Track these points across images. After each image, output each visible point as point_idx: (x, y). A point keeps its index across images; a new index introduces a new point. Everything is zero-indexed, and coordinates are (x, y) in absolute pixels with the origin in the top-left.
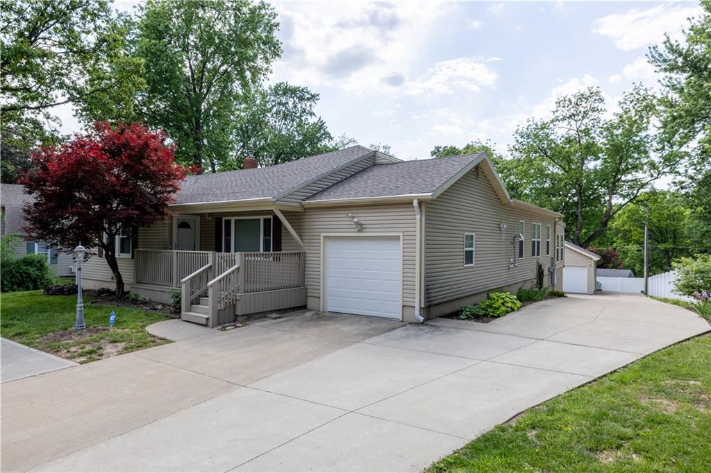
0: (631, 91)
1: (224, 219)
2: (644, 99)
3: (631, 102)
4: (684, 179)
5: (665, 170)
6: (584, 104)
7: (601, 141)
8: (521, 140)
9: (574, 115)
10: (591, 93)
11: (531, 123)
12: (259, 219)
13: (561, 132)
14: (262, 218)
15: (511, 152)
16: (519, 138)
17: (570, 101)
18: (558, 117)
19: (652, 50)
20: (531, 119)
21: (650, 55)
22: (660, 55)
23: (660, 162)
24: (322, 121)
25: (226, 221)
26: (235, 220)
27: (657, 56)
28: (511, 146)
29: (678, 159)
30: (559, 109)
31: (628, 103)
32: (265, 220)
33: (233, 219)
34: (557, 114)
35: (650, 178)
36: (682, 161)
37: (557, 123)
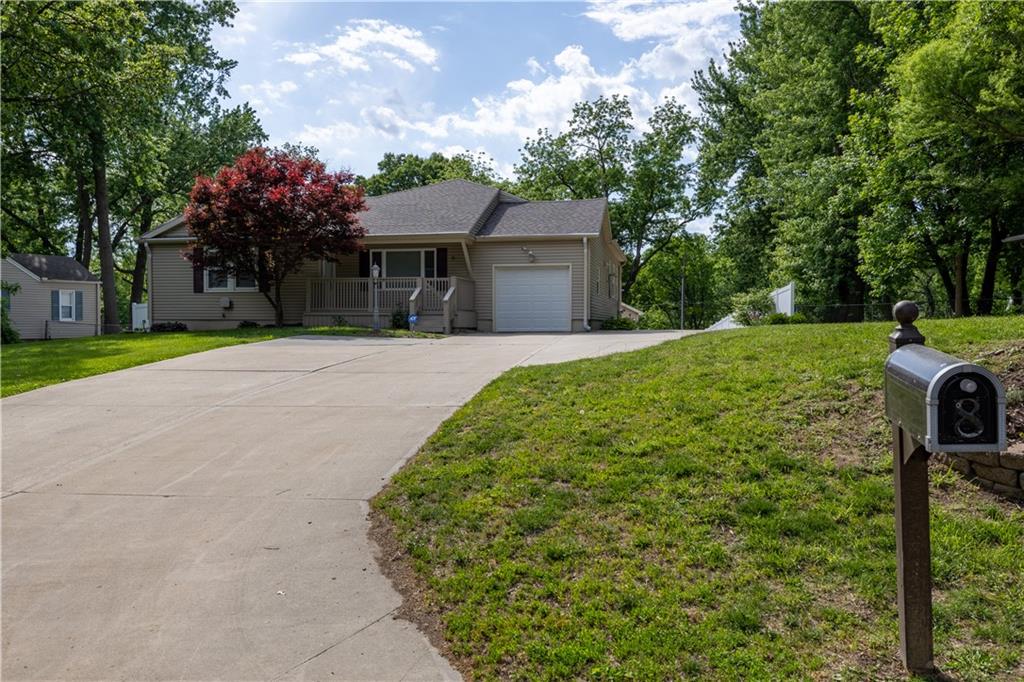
0: (663, 106)
1: (371, 251)
2: (678, 119)
3: (663, 121)
4: (724, 223)
5: (700, 210)
6: (608, 117)
7: (629, 167)
8: (531, 158)
9: (597, 131)
10: (617, 103)
11: (543, 135)
12: (419, 253)
13: (580, 150)
14: (423, 251)
15: (518, 175)
16: (527, 155)
17: (591, 110)
18: (577, 130)
19: (698, 75)
20: (544, 131)
21: (695, 80)
22: (705, 81)
23: (694, 201)
24: (251, 109)
25: (374, 253)
26: (387, 253)
27: (701, 81)
28: (518, 166)
29: (714, 198)
30: (577, 119)
31: (660, 121)
32: (426, 252)
33: (384, 252)
34: (575, 126)
35: (683, 220)
36: (718, 200)
37: (575, 138)
